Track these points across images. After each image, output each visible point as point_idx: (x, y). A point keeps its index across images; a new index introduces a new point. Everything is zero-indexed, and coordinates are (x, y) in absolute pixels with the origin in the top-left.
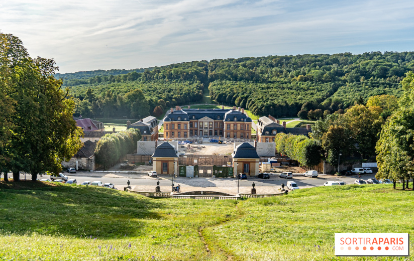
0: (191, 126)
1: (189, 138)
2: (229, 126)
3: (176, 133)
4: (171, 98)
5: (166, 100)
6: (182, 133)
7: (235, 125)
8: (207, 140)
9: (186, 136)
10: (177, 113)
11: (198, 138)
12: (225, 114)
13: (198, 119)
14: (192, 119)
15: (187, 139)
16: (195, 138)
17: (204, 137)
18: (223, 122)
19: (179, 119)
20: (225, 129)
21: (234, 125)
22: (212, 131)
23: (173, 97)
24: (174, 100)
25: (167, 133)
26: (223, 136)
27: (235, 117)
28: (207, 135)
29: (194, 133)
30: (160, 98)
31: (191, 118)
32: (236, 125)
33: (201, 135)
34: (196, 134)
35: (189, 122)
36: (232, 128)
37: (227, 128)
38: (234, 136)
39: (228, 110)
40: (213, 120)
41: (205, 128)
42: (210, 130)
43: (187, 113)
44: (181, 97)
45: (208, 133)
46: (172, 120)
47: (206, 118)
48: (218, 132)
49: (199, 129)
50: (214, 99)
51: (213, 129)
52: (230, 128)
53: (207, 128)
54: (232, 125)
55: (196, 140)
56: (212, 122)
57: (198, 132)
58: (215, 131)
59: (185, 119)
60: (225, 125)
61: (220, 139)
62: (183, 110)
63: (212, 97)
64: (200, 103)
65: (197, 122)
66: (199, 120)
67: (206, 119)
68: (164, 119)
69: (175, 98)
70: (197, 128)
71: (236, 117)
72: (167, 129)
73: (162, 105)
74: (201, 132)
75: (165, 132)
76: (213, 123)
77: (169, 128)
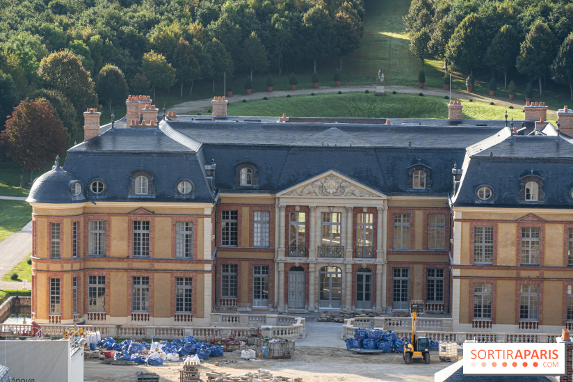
0: (228, 233)
1: (207, 319)
2: (484, 236)
3: (119, 286)
4: (136, 45)
5: (97, 54)
6: (162, 286)
7: (530, 232)
8: (332, 337)
9: (185, 304)
10: (126, 145)
11: (270, 324)
12: (463, 151)
13: (273, 188)
14: (233, 186)
15: (188, 328)
16: (246, 324)
17: (311, 317)
18: (447, 210)
19: (141, 184)
20: (457, 259)
21: (524, 232)
22: (371, 269)
23: (153, 35)
24: (153, 57)
25: (55, 285)
26: (448, 311)
27: (526, 176)
28: (338, 298)
29: (245, 284)
30: (54, 41)
31: (225, 182)
32: (538, 232)
33: (296, 300)
34: (262, 290)
35: (208, 208)
36: (507, 253)
37: (476, 252)
38: (523, 312)
39: (486, 129)
40: (378, 199)
41: (325, 250)
42: (357, 269)
43: (193, 146)
44: (204, 36)
45: (347, 291)
46: (87, 196)
47: (332, 180)
48: (418, 278)
49: (281, 257)
50: (437, 52)
51: (381, 259)
52: (491, 251)
53: (338, 251)
54: (507, 234)
55: (257, 334)
56: (373, 210)
57: (279, 279)
58: (395, 271)
59: (184, 187)
60: (457, 228)
61: (415, 326)
62: (175, 126)
63: (425, 39)
64: (336, 81)
65: (269, 209)
66: (286, 197)
67: (332, 185)
68: (37, 183)
69: (164, 46)
70: (271, 249)
71: (537, 176)
72: (55, 255)
73: (68, 93)
74: (296, 277)
75: (43, 279)
76: (383, 218)
77: (66, 251)
